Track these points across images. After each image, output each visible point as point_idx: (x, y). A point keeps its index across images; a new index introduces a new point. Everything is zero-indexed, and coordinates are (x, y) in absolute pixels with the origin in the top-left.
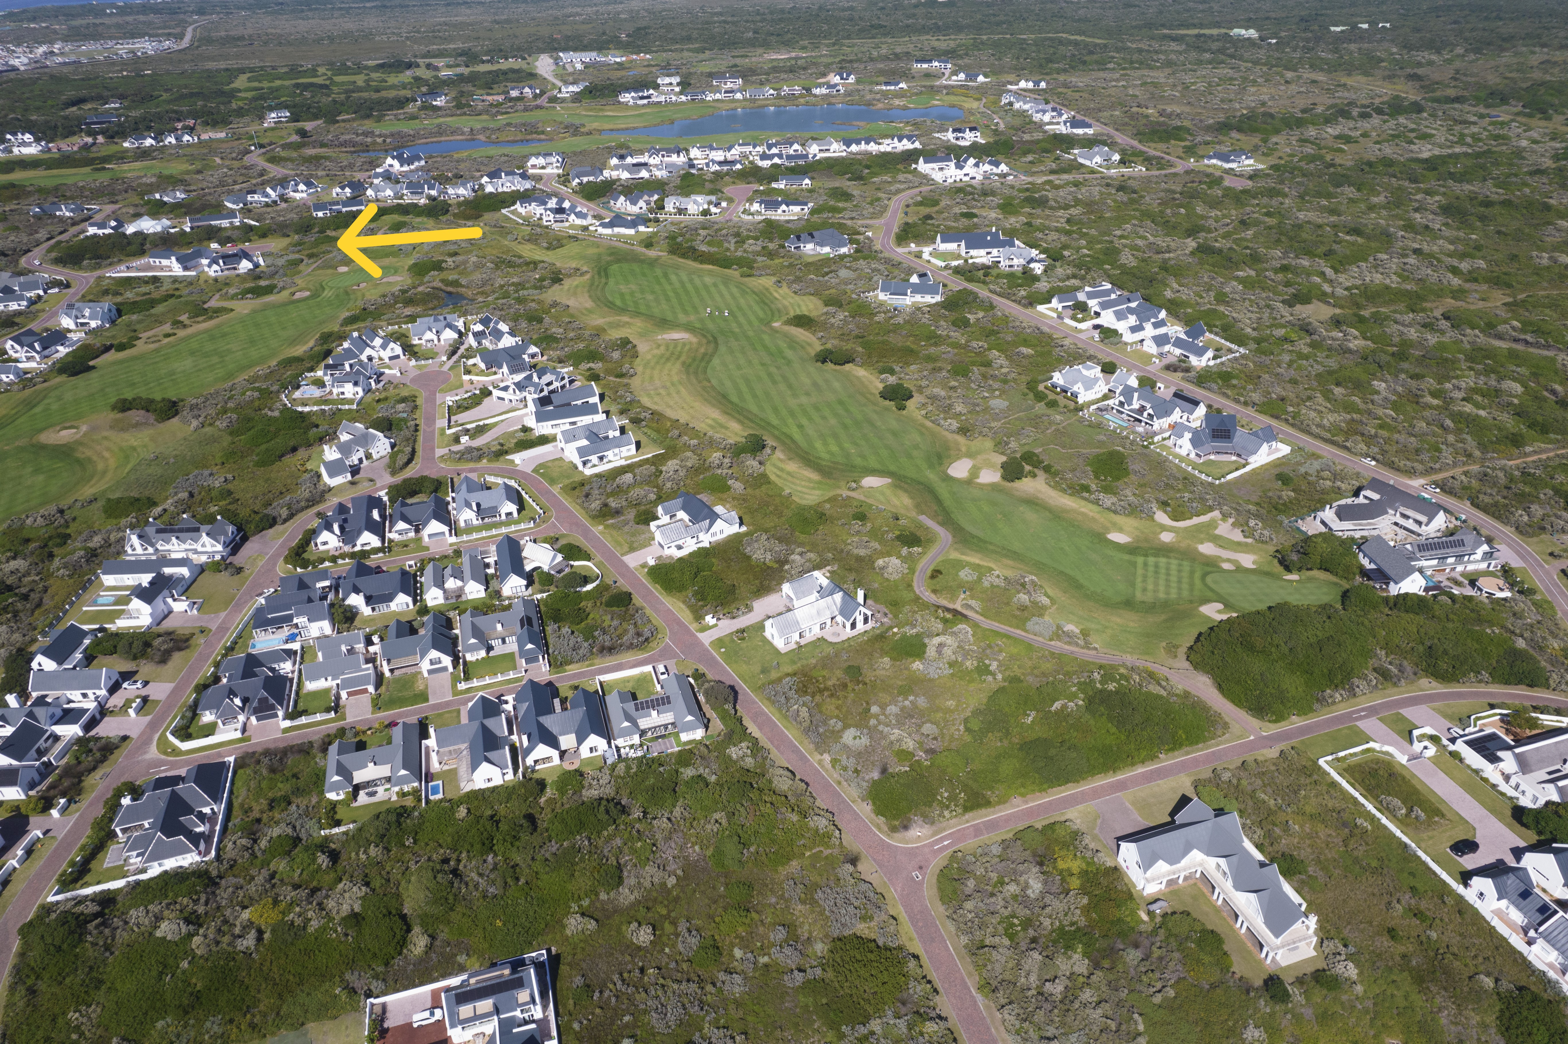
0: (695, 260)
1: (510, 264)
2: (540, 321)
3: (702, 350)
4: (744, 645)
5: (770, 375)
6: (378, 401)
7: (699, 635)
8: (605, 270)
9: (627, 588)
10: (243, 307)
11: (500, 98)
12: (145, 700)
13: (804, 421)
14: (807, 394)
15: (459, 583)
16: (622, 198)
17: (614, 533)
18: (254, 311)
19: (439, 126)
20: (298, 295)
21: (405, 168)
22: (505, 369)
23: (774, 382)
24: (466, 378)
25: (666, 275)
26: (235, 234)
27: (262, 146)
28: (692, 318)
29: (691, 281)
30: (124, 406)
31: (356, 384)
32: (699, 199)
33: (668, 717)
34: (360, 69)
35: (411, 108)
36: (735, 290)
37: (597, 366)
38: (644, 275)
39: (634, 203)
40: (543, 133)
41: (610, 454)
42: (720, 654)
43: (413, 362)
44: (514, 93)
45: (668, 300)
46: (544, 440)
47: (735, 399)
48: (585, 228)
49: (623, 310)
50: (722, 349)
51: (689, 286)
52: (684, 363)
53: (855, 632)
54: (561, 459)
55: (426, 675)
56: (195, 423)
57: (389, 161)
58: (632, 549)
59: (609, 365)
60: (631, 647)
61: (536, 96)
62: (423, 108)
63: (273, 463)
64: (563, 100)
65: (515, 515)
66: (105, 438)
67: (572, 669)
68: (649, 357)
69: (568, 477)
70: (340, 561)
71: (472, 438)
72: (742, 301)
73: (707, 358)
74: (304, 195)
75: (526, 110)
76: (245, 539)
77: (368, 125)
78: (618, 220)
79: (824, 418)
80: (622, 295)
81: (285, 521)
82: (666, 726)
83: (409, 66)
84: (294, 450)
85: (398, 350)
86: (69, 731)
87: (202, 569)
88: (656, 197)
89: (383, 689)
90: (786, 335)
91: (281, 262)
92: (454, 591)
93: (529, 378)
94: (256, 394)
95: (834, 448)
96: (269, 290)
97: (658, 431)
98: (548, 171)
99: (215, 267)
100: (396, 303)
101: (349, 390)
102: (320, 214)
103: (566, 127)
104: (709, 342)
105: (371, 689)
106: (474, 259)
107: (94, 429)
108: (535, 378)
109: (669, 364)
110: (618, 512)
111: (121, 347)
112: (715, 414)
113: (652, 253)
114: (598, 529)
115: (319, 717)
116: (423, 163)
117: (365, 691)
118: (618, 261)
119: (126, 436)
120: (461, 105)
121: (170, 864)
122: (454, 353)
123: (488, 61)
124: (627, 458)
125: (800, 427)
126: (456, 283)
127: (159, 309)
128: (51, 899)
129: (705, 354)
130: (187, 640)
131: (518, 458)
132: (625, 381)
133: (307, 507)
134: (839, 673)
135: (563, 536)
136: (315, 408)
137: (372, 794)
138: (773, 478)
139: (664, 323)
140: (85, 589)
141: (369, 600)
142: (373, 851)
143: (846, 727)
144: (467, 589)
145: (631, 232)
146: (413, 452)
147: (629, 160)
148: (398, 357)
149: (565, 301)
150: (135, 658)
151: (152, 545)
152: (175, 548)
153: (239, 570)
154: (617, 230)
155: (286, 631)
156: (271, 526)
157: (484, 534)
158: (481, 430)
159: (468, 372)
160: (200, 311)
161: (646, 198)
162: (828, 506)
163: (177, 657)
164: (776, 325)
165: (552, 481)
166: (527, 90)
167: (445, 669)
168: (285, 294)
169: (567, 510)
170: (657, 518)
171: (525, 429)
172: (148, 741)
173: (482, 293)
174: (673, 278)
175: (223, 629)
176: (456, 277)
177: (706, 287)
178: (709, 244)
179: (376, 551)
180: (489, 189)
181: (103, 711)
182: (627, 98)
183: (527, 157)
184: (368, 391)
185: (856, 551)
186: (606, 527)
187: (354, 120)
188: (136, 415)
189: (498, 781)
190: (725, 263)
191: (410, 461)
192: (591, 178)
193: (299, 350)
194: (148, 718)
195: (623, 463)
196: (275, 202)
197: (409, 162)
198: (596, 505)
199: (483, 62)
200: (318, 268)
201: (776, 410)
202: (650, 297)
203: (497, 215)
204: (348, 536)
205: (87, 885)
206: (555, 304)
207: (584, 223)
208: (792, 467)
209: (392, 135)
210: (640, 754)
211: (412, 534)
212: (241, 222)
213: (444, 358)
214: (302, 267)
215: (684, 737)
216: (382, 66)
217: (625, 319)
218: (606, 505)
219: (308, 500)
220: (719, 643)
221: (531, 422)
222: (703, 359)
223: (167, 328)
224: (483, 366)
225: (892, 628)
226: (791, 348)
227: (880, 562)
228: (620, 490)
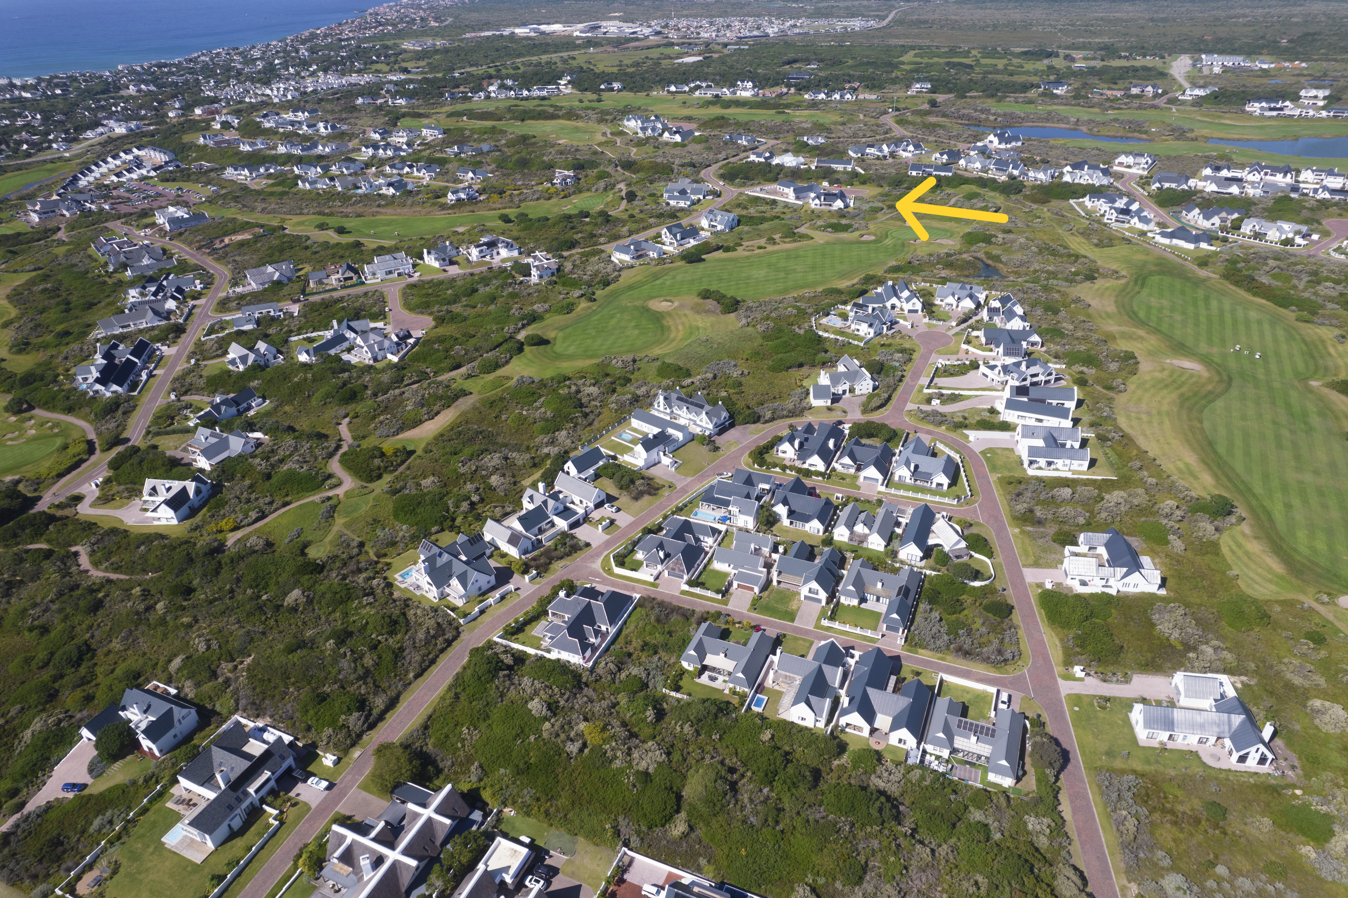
0: (1248, 290)
1: (1054, 253)
2: (1056, 312)
3: (1210, 387)
4: (1101, 714)
5: (1278, 437)
6: (883, 345)
7: (1060, 681)
8: (1144, 278)
9: (1012, 601)
10: (821, 238)
11: (1119, 94)
12: (612, 522)
13: (1296, 502)
14: (1317, 472)
15: (866, 531)
16: (1197, 211)
17: (1027, 541)
18: (828, 243)
19: (1049, 113)
20: (866, 238)
21: (1003, 146)
22: (1001, 349)
23: (1280, 446)
24: (964, 347)
25: (1207, 299)
26: (843, 178)
27: (898, 110)
28: (1215, 350)
29: (1233, 311)
30: (706, 295)
31: (871, 326)
32: (1286, 226)
33: (985, 749)
34: (1007, 53)
35: (1033, 93)
36: (1280, 333)
37: (1090, 372)
38: (1183, 293)
39: (1207, 217)
40: (1146, 132)
41: (1059, 463)
42: (1072, 711)
43: (926, 320)
44: (1135, 91)
45: (1197, 324)
46: (1006, 427)
47: (1221, 450)
48: (1143, 233)
49: (1142, 324)
50: (1234, 392)
51: (1228, 317)
52: (1182, 395)
53: (1241, 767)
54: (1012, 450)
55: (802, 598)
56: (744, 321)
57: (991, 137)
58: (1036, 564)
59: (1103, 375)
60: (986, 660)
61: (1156, 96)
62: (1044, 94)
63: (781, 371)
64: (1183, 102)
65: (945, 487)
66: (685, 315)
67: (924, 654)
68: (1147, 377)
69: (1010, 470)
70: (788, 471)
71: (943, 403)
72: (1284, 347)
73: (1211, 397)
74: (910, 155)
75: (1140, 108)
76: (732, 425)
77: (990, 103)
78: (1182, 233)
79: (1325, 506)
80: (1149, 308)
81: (766, 422)
82: (979, 757)
83: (1050, 55)
84: (801, 365)
85: (919, 306)
86: (561, 524)
87: (693, 438)
88: (1236, 216)
89: (766, 594)
90: (1321, 398)
91: (866, 207)
92: (859, 536)
93: (1018, 364)
94: (795, 311)
95: (1321, 546)
96: (846, 228)
97: (1120, 456)
98: (1134, 170)
99: (817, 201)
100: (938, 263)
101: (864, 330)
102: (914, 173)
103: (1173, 130)
104: (1221, 381)
105: (757, 590)
106: (1022, 240)
107: (681, 306)
108: (1023, 367)
109: (1165, 391)
110: (1040, 522)
111: (727, 249)
112: (1191, 458)
113: (1203, 273)
114: (1013, 531)
115: (709, 594)
116: (1019, 144)
117: (752, 589)
118: (1162, 273)
119: (698, 317)
120: (1078, 97)
121: (565, 656)
122: (964, 321)
123: (1125, 57)
124: (1074, 472)
125: (1288, 506)
126: (997, 258)
127: (765, 226)
128: (496, 639)
129: (1210, 392)
130: (658, 489)
131: (973, 435)
132: (1111, 394)
133: (787, 417)
134: (1197, 803)
135: (978, 524)
136: (832, 336)
137: (713, 679)
138: (1225, 550)
139: (1180, 348)
140: (619, 423)
141: (791, 514)
142: (687, 728)
144: (871, 539)
145: (1191, 246)
146: (889, 398)
147: (1225, 173)
148: (916, 311)
149: (1089, 300)
150: (621, 488)
151: (671, 407)
152: (684, 416)
153: (716, 449)
154: (1175, 241)
155: (721, 513)
156: (754, 422)
157: (910, 494)
158: (954, 398)
159: (968, 342)
160: (791, 234)
161: (1224, 215)
162: (1278, 608)
163: (646, 498)
164: (1314, 383)
165: (994, 468)
166: (1150, 89)
167: (819, 601)
168: (857, 234)
169: (994, 500)
170: (1075, 544)
171: (993, 411)
172: (598, 555)
173: (1016, 273)
174: (1214, 304)
175: (684, 491)
176: (999, 252)
177: (1247, 322)
178: (1274, 277)
179: (819, 474)
180: (1067, 178)
181: (586, 518)
182: (1255, 107)
183: (1117, 154)
184: (878, 334)
185: (1289, 676)
186: (1022, 532)
187: (980, 97)
188: (711, 304)
189: (809, 722)
190: (1283, 301)
191: (882, 406)
192: (1173, 186)
193: (843, 284)
194: (608, 537)
195: (1069, 475)
196: (885, 157)
197: (1008, 141)
198: (1021, 507)
199: (1120, 57)
200: (892, 218)
201: (1266, 477)
202: (1178, 317)
203: (1063, 204)
204: (803, 453)
205: (517, 641)
206: (1078, 300)
207: (1145, 227)
208: (1255, 547)
209: (1005, 115)
210: (941, 769)
211: (852, 471)
212: (853, 169)
213: (954, 324)
214: (879, 215)
215: (992, 777)
216: (1026, 53)
217: (1141, 333)
218: (1031, 511)
219: (790, 411)
220: (1077, 699)
221: (1000, 406)
222: (1206, 396)
223: (762, 242)
224: (983, 340)
225: (1295, 787)
226: (1321, 414)
227: (1317, 703)
228: (1052, 502)
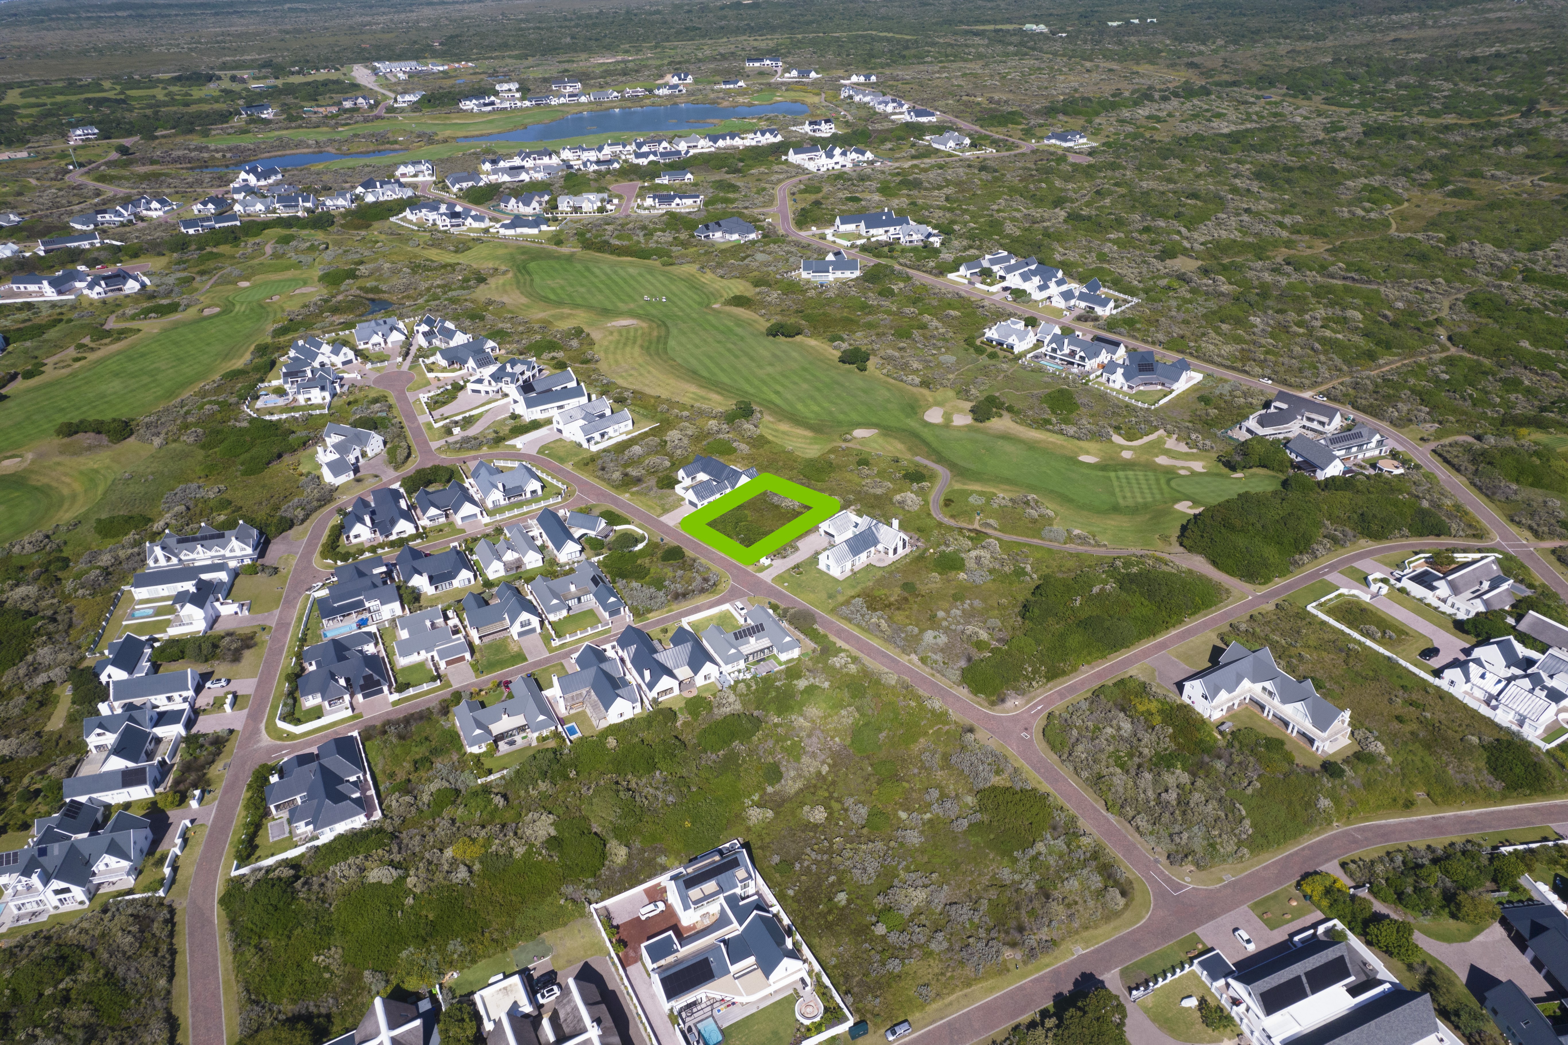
0: (612, 253)
1: (426, 268)
2: (482, 318)
3: (655, 334)
4: (804, 578)
5: (729, 350)
6: (349, 403)
7: (759, 575)
8: (524, 268)
9: (675, 543)
10: (152, 326)
11: (334, 110)
12: (235, 696)
13: (779, 388)
14: (771, 365)
16: (513, 201)
17: (643, 498)
18: (165, 330)
19: (280, 138)
20: (207, 312)
21: (263, 183)
22: (471, 363)
23: (736, 357)
24: (431, 375)
25: (588, 269)
26: (103, 255)
27: (81, 165)
28: (632, 306)
29: (615, 272)
30: (70, 430)
31: (323, 389)
32: (592, 197)
33: (765, 642)
35: (238, 121)
36: (662, 278)
37: (560, 355)
38: (566, 270)
39: (527, 204)
40: (396, 142)
41: (610, 431)
42: (786, 588)
43: (369, 366)
44: (348, 104)
45: (601, 291)
46: (535, 425)
47: (705, 374)
48: (486, 231)
49: (560, 303)
50: (674, 331)
51: (617, 278)
52: (642, 347)
53: (897, 557)
54: (561, 440)
55: (516, 637)
56: (157, 441)
57: (243, 175)
58: (665, 511)
59: (571, 354)
60: (703, 591)
61: (371, 107)
62: (252, 121)
63: (262, 470)
64: (402, 110)
65: (540, 492)
66: (59, 464)
67: (653, 617)
68: (606, 343)
69: (576, 455)
70: (380, 551)
71: (463, 428)
72: (673, 288)
73: (663, 340)
74: (161, 213)
75: (366, 120)
76: (267, 542)
77: (195, 140)
78: (518, 221)
79: (795, 383)
80: (553, 290)
81: (303, 521)
82: (762, 651)
83: (210, 78)
84: (280, 456)
85: (351, 355)
86: (171, 732)
87: (236, 574)
88: (546, 198)
89: (477, 655)
90: (729, 315)
91: (171, 280)
92: (512, 563)
93: (502, 369)
94: (216, 407)
95: (816, 408)
96: (173, 308)
97: (645, 408)
98: (420, 178)
99: (98, 289)
101: (317, 396)
102: (191, 231)
103: (419, 136)
104: (659, 326)
105: (468, 656)
107: (41, 456)
108: (509, 369)
109: (628, 348)
110: (638, 480)
111: (28, 375)
112: (693, 389)
113: (565, 250)
114: (625, 497)
115: (425, 687)
116: (279, 177)
117: (462, 659)
118: (533, 259)
119: (81, 459)
120: (292, 118)
121: (342, 827)
122: (407, 354)
123: (298, 73)
124: (627, 433)
125: (777, 393)
126: (376, 290)
127: (52, 334)
128: (237, 873)
129: (659, 338)
130: (252, 638)
131: (519, 442)
132: (593, 366)
133: (320, 507)
134: (898, 591)
135: (595, 506)
136: (284, 416)
137: (512, 743)
138: (770, 438)
139: (606, 312)
140: (115, 605)
141: (432, 580)
142: (543, 786)
143: (922, 631)
144: (526, 560)
145: (535, 231)
146: (409, 447)
147: (502, 164)
148: (350, 361)
149: (498, 299)
150: (206, 660)
151: (176, 556)
152: (201, 556)
153: (276, 570)
154: (519, 230)
155: (354, 618)
156: (291, 527)
157: (516, 512)
158: (468, 422)
159: (431, 370)
160: (101, 334)
161: (537, 198)
162: (832, 456)
163: (247, 654)
164: (716, 306)
165: (562, 460)
166: (360, 100)
167: (533, 630)
168: (193, 310)
169: (587, 483)
170: (679, 482)
171: (514, 417)
172: (256, 732)
173: (408, 297)
174: (597, 271)
175: (283, 625)
176: (374, 284)
177: (632, 277)
178: (619, 237)
179: (413, 537)
180: (370, 198)
181: (196, 710)
182: (469, 105)
183: (396, 166)
184: (334, 395)
185: (872, 491)
186: (632, 494)
187: (175, 135)
188: (85, 439)
189: (628, 715)
190: (644, 254)
191: (409, 455)
192: (470, 184)
193: (239, 363)
194: (245, 712)
195: (624, 437)
196: (130, 221)
197: (265, 175)
198: (617, 475)
199: (293, 73)
200: (216, 284)
201: (747, 381)
202: (583, 290)
203: (386, 224)
204: (382, 525)
205: (264, 857)
206: (490, 302)
207: (483, 225)
208: (784, 427)
209: (230, 150)
210: (748, 676)
211: (443, 520)
212: (102, 243)
213: (400, 359)
214: (195, 284)
215: (784, 657)
216: (178, 79)
217: (567, 311)
218: (626, 475)
219: (318, 500)
220: (780, 578)
221: (521, 409)
222: (658, 341)
223: (71, 352)
224: (444, 363)
225: (926, 550)
226: (739, 325)
227: (898, 497)
228: (634, 462)
